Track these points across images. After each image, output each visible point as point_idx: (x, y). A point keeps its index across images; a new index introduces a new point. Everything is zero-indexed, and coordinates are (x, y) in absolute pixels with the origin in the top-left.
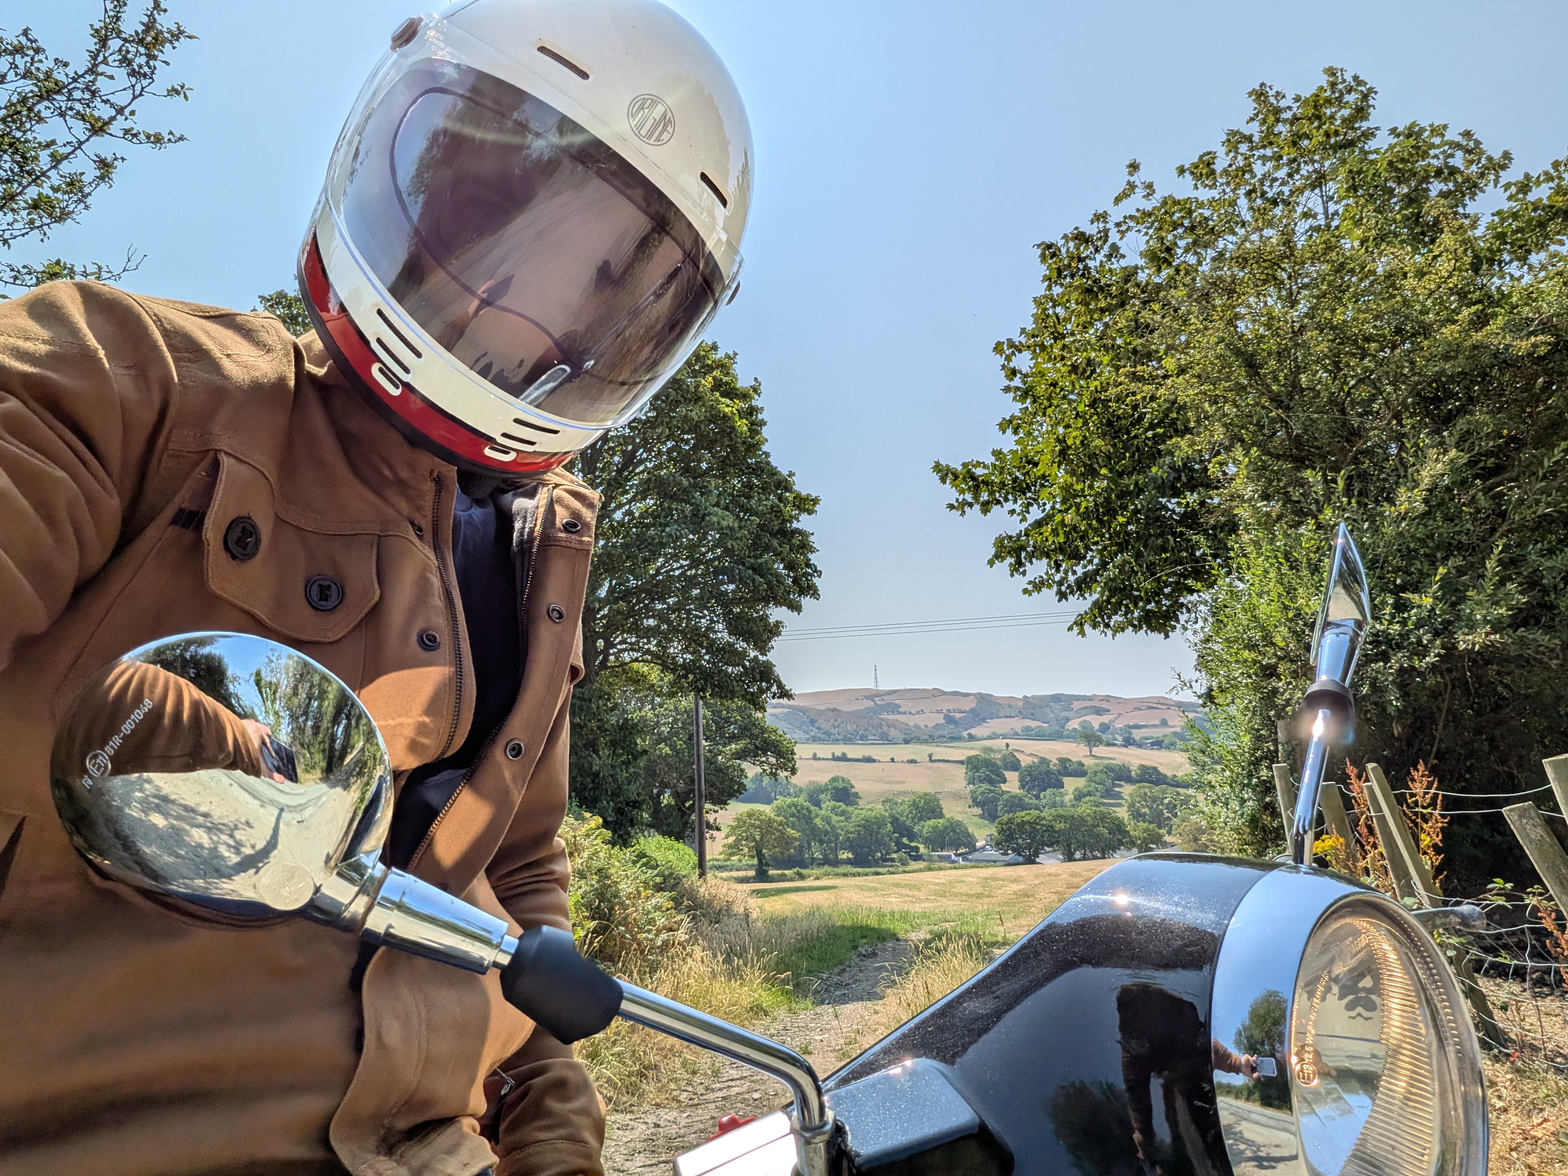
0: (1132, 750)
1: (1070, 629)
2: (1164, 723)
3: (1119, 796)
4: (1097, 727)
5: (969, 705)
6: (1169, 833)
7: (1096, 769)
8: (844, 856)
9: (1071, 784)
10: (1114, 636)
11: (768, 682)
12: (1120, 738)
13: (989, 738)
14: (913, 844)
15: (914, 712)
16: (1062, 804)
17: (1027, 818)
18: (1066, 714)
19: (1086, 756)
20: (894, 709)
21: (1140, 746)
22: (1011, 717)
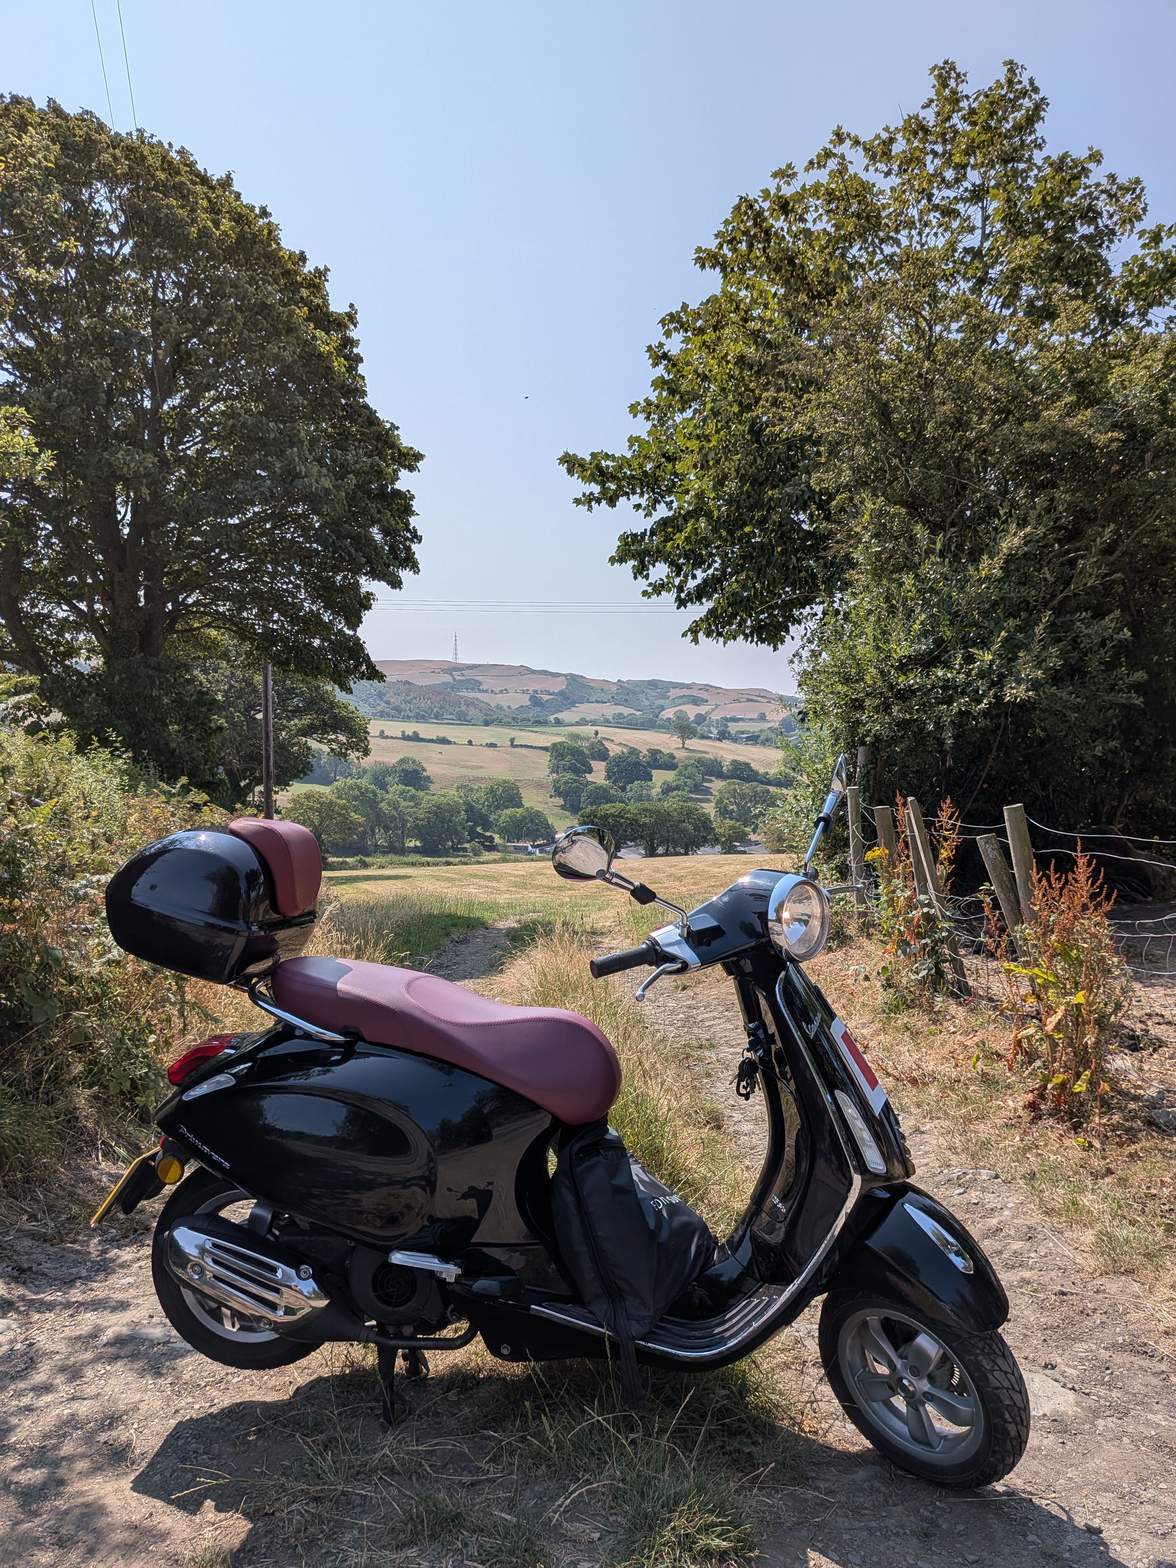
0: (726, 744)
1: (684, 635)
2: (762, 717)
3: (707, 791)
4: (692, 718)
5: (559, 686)
6: (754, 831)
7: (687, 762)
8: (412, 844)
9: (660, 777)
10: (725, 643)
11: (357, 660)
12: (715, 731)
13: (578, 724)
14: (488, 834)
15: (497, 690)
16: (649, 798)
17: (612, 811)
18: (661, 702)
19: (678, 748)
20: (476, 686)
21: (735, 740)
22: (602, 702)
